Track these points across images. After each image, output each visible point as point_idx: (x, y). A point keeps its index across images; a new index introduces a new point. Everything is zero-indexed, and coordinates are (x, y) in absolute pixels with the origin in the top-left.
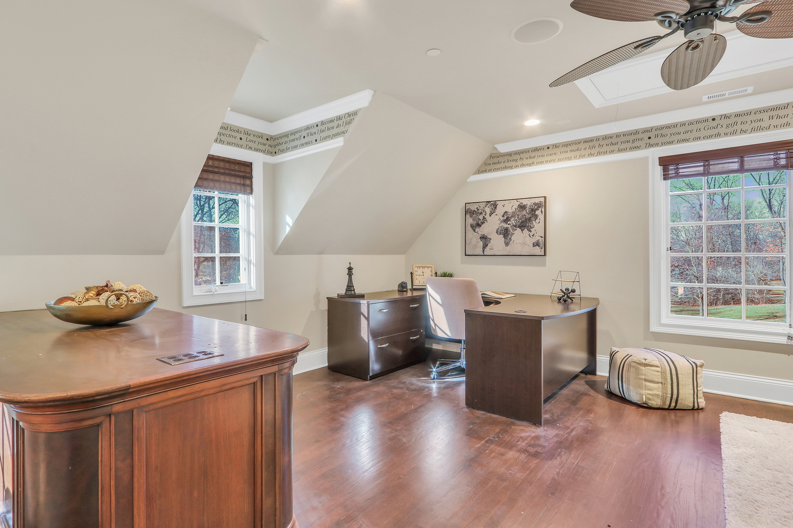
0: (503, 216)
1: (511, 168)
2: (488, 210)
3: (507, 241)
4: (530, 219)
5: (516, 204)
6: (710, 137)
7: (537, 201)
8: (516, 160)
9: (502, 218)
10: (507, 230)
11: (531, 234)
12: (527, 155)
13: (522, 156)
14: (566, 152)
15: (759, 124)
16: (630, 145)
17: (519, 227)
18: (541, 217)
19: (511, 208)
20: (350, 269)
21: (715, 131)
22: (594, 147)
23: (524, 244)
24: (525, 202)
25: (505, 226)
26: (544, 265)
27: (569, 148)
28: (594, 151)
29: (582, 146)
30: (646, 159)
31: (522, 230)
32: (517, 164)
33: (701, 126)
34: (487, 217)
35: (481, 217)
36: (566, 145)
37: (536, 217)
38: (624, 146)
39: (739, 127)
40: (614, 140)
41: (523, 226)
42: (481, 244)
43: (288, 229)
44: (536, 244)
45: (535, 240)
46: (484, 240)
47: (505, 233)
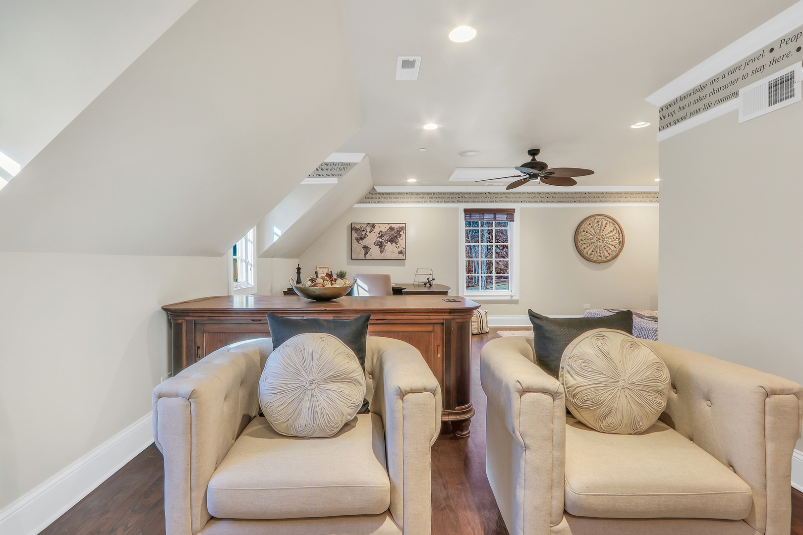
0: (379, 234)
1: (384, 202)
2: (368, 229)
3: (382, 250)
4: (396, 237)
5: (388, 227)
6: (484, 202)
7: (401, 225)
8: (387, 198)
9: (378, 235)
10: (381, 242)
11: (397, 246)
12: (394, 196)
13: (391, 196)
14: (418, 198)
15: (501, 199)
16: (450, 200)
17: (390, 241)
18: (403, 235)
19: (385, 229)
20: (299, 269)
21: (485, 200)
22: (432, 198)
23: (392, 252)
24: (393, 226)
25: (381, 240)
26: (404, 265)
27: (419, 196)
28: (432, 200)
29: (426, 196)
30: (457, 209)
31: (392, 244)
32: (387, 200)
33: (481, 196)
34: (368, 233)
35: (363, 233)
36: (417, 194)
37: (400, 236)
38: (447, 200)
39: (494, 199)
40: (443, 196)
41: (392, 241)
42: (363, 251)
43: (276, 238)
44: (401, 252)
45: (399, 250)
46: (366, 249)
47: (381, 245)
